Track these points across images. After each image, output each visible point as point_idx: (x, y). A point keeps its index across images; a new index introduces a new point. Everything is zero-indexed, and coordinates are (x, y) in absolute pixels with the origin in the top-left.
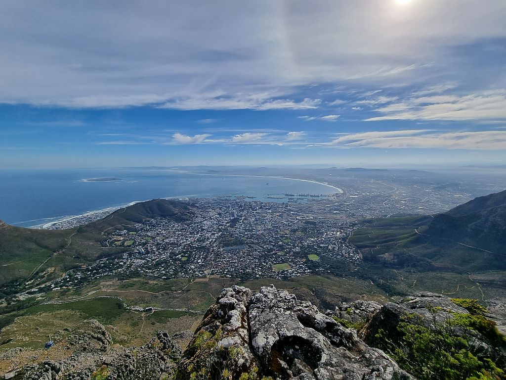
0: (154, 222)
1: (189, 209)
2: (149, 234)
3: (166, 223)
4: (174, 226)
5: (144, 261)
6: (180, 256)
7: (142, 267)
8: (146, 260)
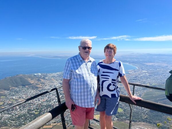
0: (18, 90)
1: (40, 81)
2: (14, 98)
3: (26, 90)
4: (31, 92)
5: (10, 116)
6: (34, 111)
7: (9, 119)
8: (12, 114)
